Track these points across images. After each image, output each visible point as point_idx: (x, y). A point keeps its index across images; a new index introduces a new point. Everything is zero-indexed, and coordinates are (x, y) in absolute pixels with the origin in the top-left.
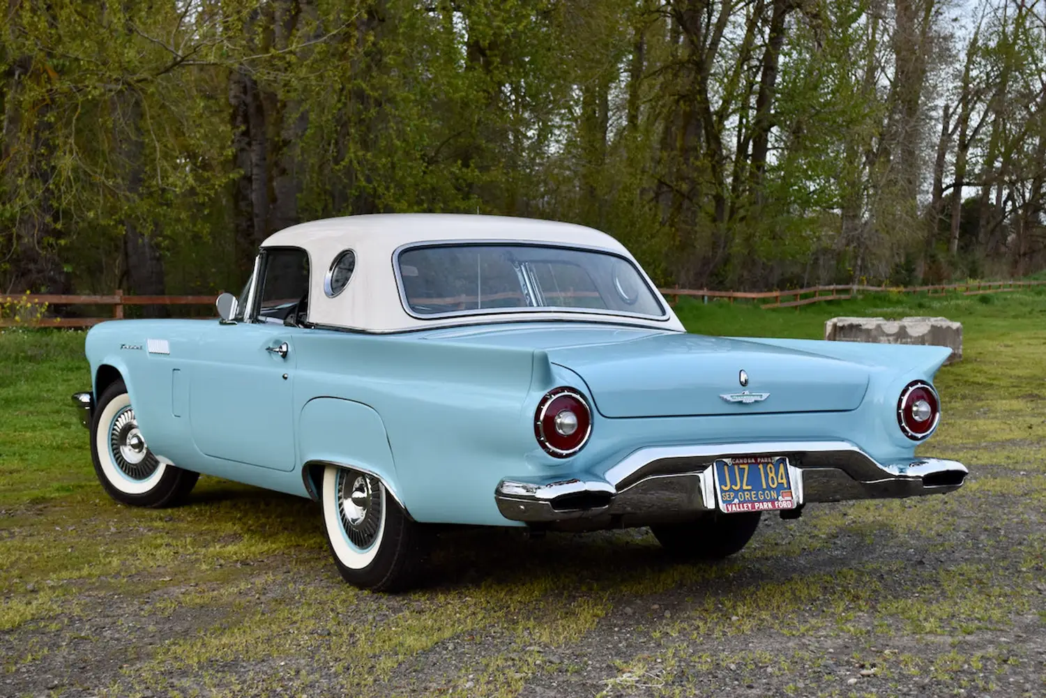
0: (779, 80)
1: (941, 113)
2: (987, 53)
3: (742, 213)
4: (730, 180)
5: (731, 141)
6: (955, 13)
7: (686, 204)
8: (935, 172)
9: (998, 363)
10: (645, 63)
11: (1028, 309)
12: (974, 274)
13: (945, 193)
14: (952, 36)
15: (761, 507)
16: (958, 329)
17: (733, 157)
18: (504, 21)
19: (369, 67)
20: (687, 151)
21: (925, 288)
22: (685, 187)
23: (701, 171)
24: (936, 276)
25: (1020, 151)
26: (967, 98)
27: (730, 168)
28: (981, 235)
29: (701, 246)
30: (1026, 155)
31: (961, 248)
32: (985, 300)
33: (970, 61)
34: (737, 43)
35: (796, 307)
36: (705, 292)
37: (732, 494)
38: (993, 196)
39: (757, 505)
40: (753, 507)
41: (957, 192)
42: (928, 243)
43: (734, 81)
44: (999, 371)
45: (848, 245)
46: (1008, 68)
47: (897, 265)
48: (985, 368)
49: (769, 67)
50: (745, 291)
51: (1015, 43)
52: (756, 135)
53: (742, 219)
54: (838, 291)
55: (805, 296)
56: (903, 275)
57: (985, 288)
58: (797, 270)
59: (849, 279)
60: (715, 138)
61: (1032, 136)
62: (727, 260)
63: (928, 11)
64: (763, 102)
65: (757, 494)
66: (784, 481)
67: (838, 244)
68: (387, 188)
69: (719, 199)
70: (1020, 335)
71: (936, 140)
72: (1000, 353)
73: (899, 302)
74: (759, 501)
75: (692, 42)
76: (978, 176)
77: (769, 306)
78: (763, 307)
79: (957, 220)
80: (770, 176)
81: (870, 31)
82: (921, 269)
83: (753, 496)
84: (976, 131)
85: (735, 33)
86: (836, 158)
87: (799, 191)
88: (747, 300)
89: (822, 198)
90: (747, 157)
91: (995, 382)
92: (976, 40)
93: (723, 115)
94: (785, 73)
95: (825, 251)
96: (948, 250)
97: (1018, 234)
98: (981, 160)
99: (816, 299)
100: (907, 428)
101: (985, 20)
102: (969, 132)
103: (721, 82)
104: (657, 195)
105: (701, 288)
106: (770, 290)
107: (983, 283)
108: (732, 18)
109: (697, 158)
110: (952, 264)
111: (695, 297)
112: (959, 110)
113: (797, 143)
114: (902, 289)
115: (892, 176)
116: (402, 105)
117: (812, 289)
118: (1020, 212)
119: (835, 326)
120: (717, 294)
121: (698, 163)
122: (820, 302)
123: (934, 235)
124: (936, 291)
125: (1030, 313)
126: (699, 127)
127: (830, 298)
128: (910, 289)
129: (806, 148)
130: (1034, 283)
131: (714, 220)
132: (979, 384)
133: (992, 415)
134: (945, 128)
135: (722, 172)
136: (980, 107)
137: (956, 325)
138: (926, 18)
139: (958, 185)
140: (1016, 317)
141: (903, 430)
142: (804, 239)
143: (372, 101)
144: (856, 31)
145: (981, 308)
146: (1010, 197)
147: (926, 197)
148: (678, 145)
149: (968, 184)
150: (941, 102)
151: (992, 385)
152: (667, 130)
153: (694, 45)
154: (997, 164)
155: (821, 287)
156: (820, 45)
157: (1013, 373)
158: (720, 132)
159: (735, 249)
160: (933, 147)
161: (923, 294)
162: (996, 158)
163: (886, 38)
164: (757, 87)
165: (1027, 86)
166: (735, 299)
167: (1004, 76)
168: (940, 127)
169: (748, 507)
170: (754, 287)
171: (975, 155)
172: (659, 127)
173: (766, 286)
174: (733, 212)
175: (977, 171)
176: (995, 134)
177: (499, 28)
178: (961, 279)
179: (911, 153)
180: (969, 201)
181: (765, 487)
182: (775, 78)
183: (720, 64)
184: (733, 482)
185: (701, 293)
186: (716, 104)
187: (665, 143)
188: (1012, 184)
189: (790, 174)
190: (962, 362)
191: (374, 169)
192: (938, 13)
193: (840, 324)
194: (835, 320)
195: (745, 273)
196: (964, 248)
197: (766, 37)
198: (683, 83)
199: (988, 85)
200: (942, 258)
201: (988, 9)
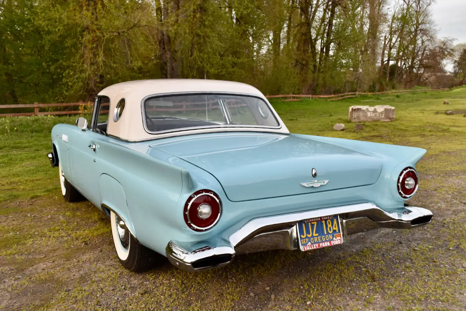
0: (333, 28)
1: (384, 38)
2: (398, 19)
3: (322, 70)
4: (318, 60)
5: (318, 47)
6: (388, 7)
7: (305, 68)
8: (382, 56)
9: (407, 121)
10: (292, 24)
11: (411, 99)
12: (394, 88)
13: (385, 63)
14: (387, 14)
15: (324, 246)
16: (394, 110)
17: (319, 53)
18: (244, 9)
19: (201, 26)
20: (305, 51)
21: (379, 93)
22: (304, 62)
23: (309, 57)
24: (382, 89)
25: (408, 50)
26: (392, 33)
27: (318, 56)
28: (396, 76)
29: (310, 81)
30: (410, 51)
31: (389, 80)
32: (398, 96)
33: (392, 22)
34: (320, 17)
35: (339, 100)
36: (310, 96)
37: (307, 240)
38: (399, 64)
39: (321, 245)
40: (319, 246)
41: (388, 63)
42: (379, 78)
43: (319, 29)
44: (408, 124)
45: (355, 80)
46: (404, 24)
47: (370, 86)
48: (403, 123)
49: (330, 24)
50: (323, 95)
51: (406, 16)
52: (327, 46)
53: (322, 72)
54: (352, 95)
55: (341, 96)
56: (372, 89)
57: (397, 93)
58: (339, 88)
59: (355, 91)
60: (314, 47)
61: (411, 45)
62: (317, 85)
63: (380, 6)
64: (328, 35)
65: (321, 238)
66: (337, 229)
67: (352, 79)
68: (207, 65)
69: (315, 66)
70: (411, 109)
71: (382, 46)
72: (406, 117)
73: (371, 98)
74: (322, 242)
75: (306, 17)
76: (395, 58)
77: (331, 100)
78: (329, 100)
79: (388, 72)
80: (331, 58)
81: (362, 13)
82: (377, 88)
83: (319, 239)
84: (394, 44)
85: (320, 14)
86: (351, 52)
87: (340, 63)
88: (323, 98)
89: (347, 66)
90: (324, 52)
91: (408, 129)
92: (394, 15)
93: (316, 40)
94: (335, 26)
95: (348, 82)
96: (386, 81)
97: (407, 76)
98: (396, 53)
99: (346, 97)
100: (402, 193)
101: (397, 9)
102: (392, 44)
103: (315, 29)
104: (296, 65)
105: (309, 94)
106: (331, 94)
107: (397, 91)
108: (319, 9)
109: (308, 53)
110: (387, 85)
111: (307, 97)
112: (389, 37)
113: (339, 48)
114: (372, 93)
115: (369, 58)
116: (211, 38)
117: (344, 94)
118: (407, 68)
119: (352, 109)
120: (314, 96)
121: (308, 55)
122: (346, 98)
123: (381, 76)
124: (382, 94)
125: (413, 100)
126: (308, 44)
127: (349, 97)
128: (374, 93)
129: (342, 49)
130: (412, 91)
131: (313, 72)
132: (402, 129)
133: (410, 144)
134: (385, 43)
135: (316, 57)
136: (396, 36)
137: (393, 108)
138: (379, 9)
139: (388, 60)
140: (408, 102)
141: (400, 193)
142: (341, 78)
143: (202, 37)
144: (357, 13)
145: (397, 99)
146: (404, 64)
147: (379, 64)
148: (302, 49)
149: (392, 60)
150: (384, 35)
151: (407, 130)
152: (299, 45)
153: (306, 18)
154: (401, 54)
155: (346, 93)
156: (346, 17)
157: (414, 124)
158: (315, 45)
159: (320, 82)
160: (381, 49)
161: (378, 95)
162: (400, 52)
163: (367, 15)
164: (326, 31)
165: (410, 29)
166: (320, 98)
167: (403, 27)
168: (383, 43)
169: (316, 246)
170: (326, 94)
171: (394, 51)
172: (297, 44)
173: (330, 93)
174: (319, 70)
175: (394, 56)
176: (400, 45)
177: (242, 12)
178: (390, 90)
179: (374, 50)
180: (391, 66)
181: (326, 233)
182: (332, 27)
183: (315, 24)
184: (308, 232)
185: (308, 96)
186: (314, 36)
187: (298, 49)
188: (405, 60)
189: (337, 58)
190: (395, 121)
191: (203, 59)
192: (383, 6)
193: (354, 108)
194: (352, 107)
195: (323, 89)
196: (391, 80)
197: (330, 15)
198: (304, 30)
199: (398, 29)
200: (384, 83)
201: (398, 6)
